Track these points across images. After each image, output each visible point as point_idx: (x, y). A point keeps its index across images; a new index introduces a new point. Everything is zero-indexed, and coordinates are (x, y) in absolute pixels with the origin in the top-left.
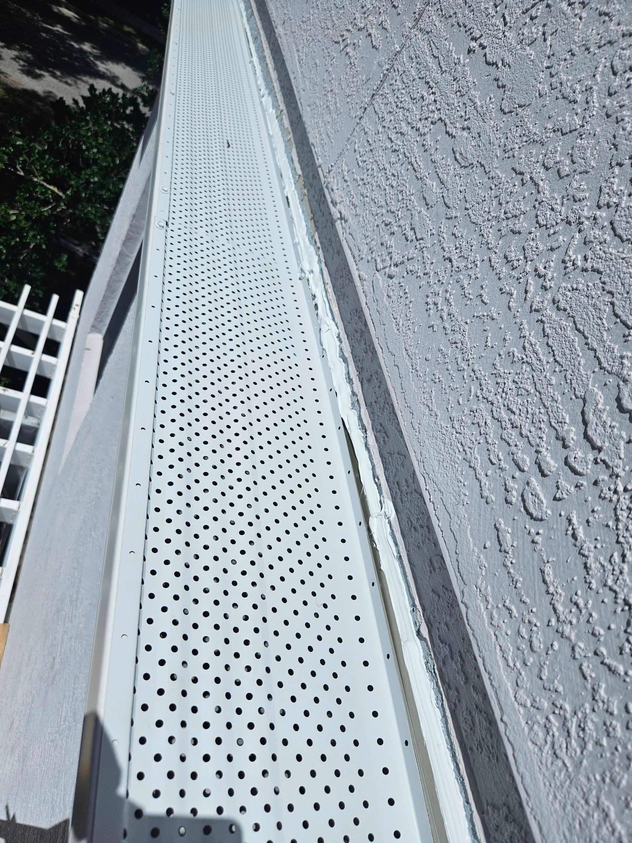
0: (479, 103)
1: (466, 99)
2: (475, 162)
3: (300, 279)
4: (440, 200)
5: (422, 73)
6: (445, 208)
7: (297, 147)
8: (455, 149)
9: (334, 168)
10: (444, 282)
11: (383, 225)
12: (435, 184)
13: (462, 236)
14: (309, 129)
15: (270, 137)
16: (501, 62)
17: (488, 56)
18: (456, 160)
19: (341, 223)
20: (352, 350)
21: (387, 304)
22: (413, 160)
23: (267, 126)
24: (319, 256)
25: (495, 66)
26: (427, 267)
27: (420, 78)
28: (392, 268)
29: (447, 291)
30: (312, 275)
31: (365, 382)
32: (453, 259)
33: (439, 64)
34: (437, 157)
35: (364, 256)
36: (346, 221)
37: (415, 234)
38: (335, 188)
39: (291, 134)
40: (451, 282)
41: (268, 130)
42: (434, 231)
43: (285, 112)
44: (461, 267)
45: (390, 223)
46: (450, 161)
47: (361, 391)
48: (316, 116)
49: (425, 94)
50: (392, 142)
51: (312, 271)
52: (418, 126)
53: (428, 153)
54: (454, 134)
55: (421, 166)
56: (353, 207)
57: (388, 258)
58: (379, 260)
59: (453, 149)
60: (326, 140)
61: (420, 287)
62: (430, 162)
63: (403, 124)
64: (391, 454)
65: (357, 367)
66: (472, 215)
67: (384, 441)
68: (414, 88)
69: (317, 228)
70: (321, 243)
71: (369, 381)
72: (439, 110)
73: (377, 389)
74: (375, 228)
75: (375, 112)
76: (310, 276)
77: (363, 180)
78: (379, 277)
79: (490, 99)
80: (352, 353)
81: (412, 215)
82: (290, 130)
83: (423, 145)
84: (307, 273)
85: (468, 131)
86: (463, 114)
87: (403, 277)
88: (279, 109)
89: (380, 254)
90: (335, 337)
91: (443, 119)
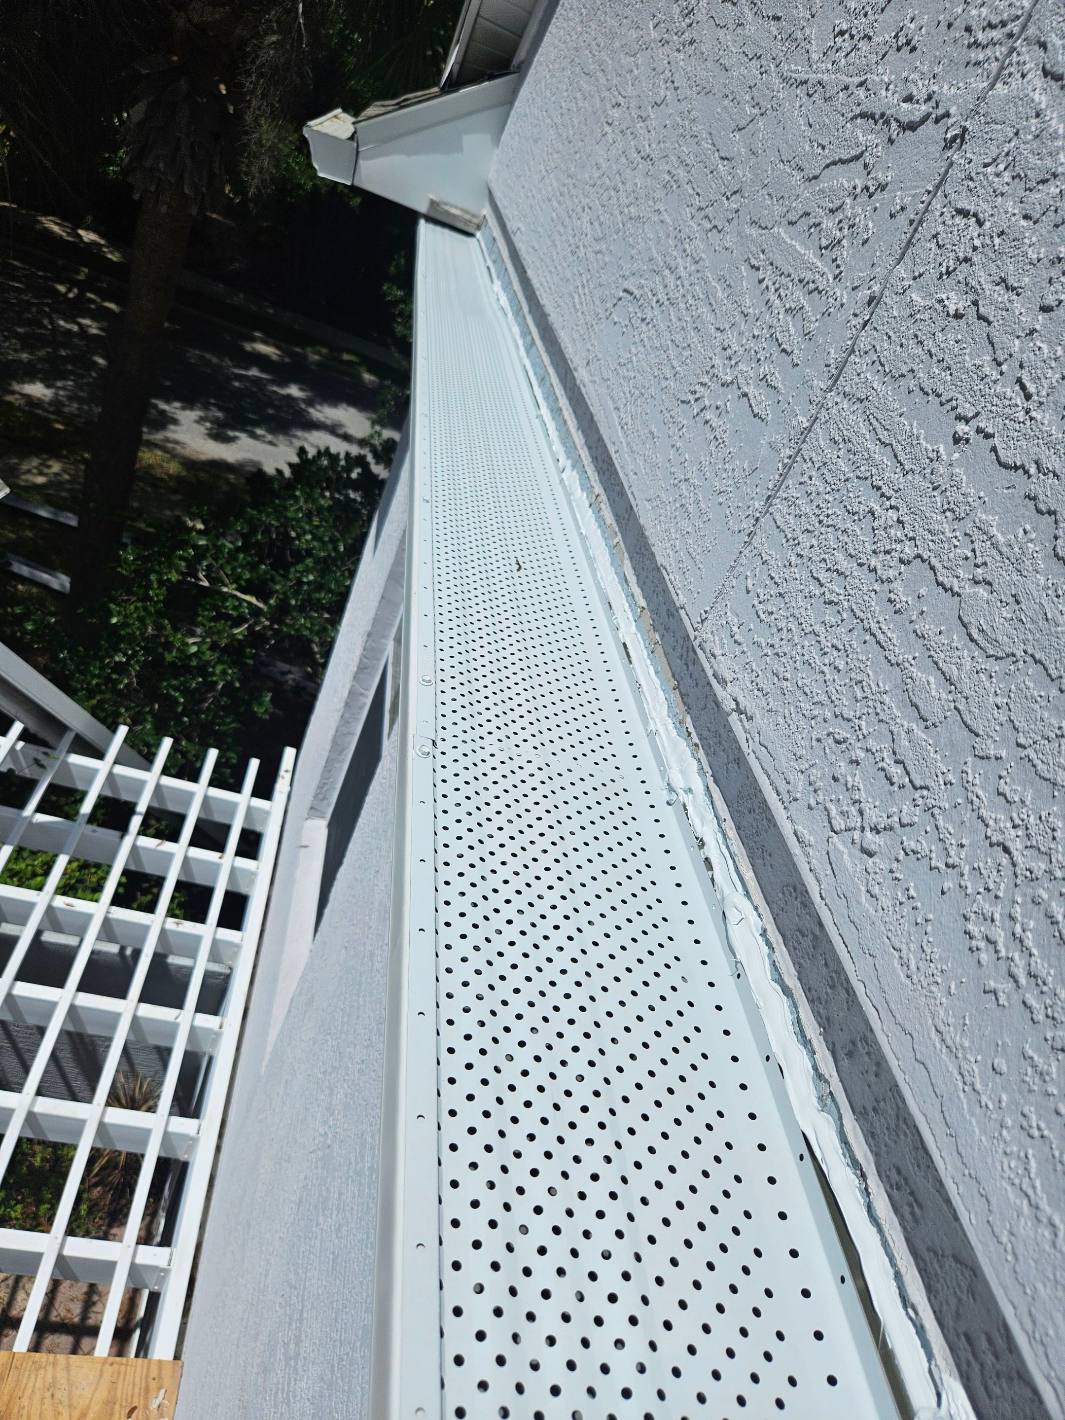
0: (1001, 539)
1: (969, 526)
2: (1019, 654)
3: (668, 804)
4: (952, 714)
5: (862, 468)
6: (966, 733)
7: (631, 559)
8: (965, 620)
9: (710, 617)
10: (1001, 894)
11: (831, 740)
12: (932, 680)
13: (1023, 802)
14: (652, 541)
15: (583, 538)
16: (1034, 466)
17: (1001, 453)
18: (972, 640)
19: (741, 721)
20: (799, 973)
21: (872, 911)
22: (874, 627)
23: (576, 520)
24: (699, 760)
25: (1021, 471)
26: (952, 853)
27: (858, 477)
28: (868, 834)
29: (1012, 918)
30: (691, 796)
31: (841, 1054)
32: (1012, 849)
33: (896, 456)
34: (925, 626)
35: (799, 796)
36: (750, 719)
37: (908, 773)
38: (718, 652)
39: (619, 534)
40: (1019, 900)
41: (578, 528)
42: (950, 777)
43: (604, 497)
44: (1039, 873)
45: (845, 741)
46: (958, 639)
47: (835, 1073)
48: (662, 518)
49: (876, 507)
50: (821, 585)
51: (690, 790)
52: (873, 564)
53: (905, 616)
54: (956, 589)
55: (894, 641)
56: (760, 694)
57: (853, 810)
58: (834, 812)
59: (960, 618)
60: (688, 563)
61: (943, 893)
62: (912, 636)
63: (840, 556)
64: (936, 1254)
65: (817, 1015)
66: (1037, 762)
67: (913, 1214)
68: (851, 495)
69: (689, 710)
70: (700, 735)
71: (850, 1054)
72: (914, 539)
73: (873, 1078)
74: (814, 743)
75: (778, 527)
76: (688, 799)
77: (772, 646)
78: (841, 847)
79: (1025, 532)
80: (799, 979)
81: (892, 733)
82: (617, 529)
83: (890, 600)
84: (681, 792)
85: (987, 587)
86: (970, 554)
87: (898, 860)
88: (592, 492)
89: (833, 797)
90: (757, 935)
91: (925, 557)
